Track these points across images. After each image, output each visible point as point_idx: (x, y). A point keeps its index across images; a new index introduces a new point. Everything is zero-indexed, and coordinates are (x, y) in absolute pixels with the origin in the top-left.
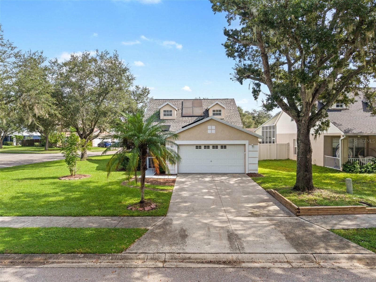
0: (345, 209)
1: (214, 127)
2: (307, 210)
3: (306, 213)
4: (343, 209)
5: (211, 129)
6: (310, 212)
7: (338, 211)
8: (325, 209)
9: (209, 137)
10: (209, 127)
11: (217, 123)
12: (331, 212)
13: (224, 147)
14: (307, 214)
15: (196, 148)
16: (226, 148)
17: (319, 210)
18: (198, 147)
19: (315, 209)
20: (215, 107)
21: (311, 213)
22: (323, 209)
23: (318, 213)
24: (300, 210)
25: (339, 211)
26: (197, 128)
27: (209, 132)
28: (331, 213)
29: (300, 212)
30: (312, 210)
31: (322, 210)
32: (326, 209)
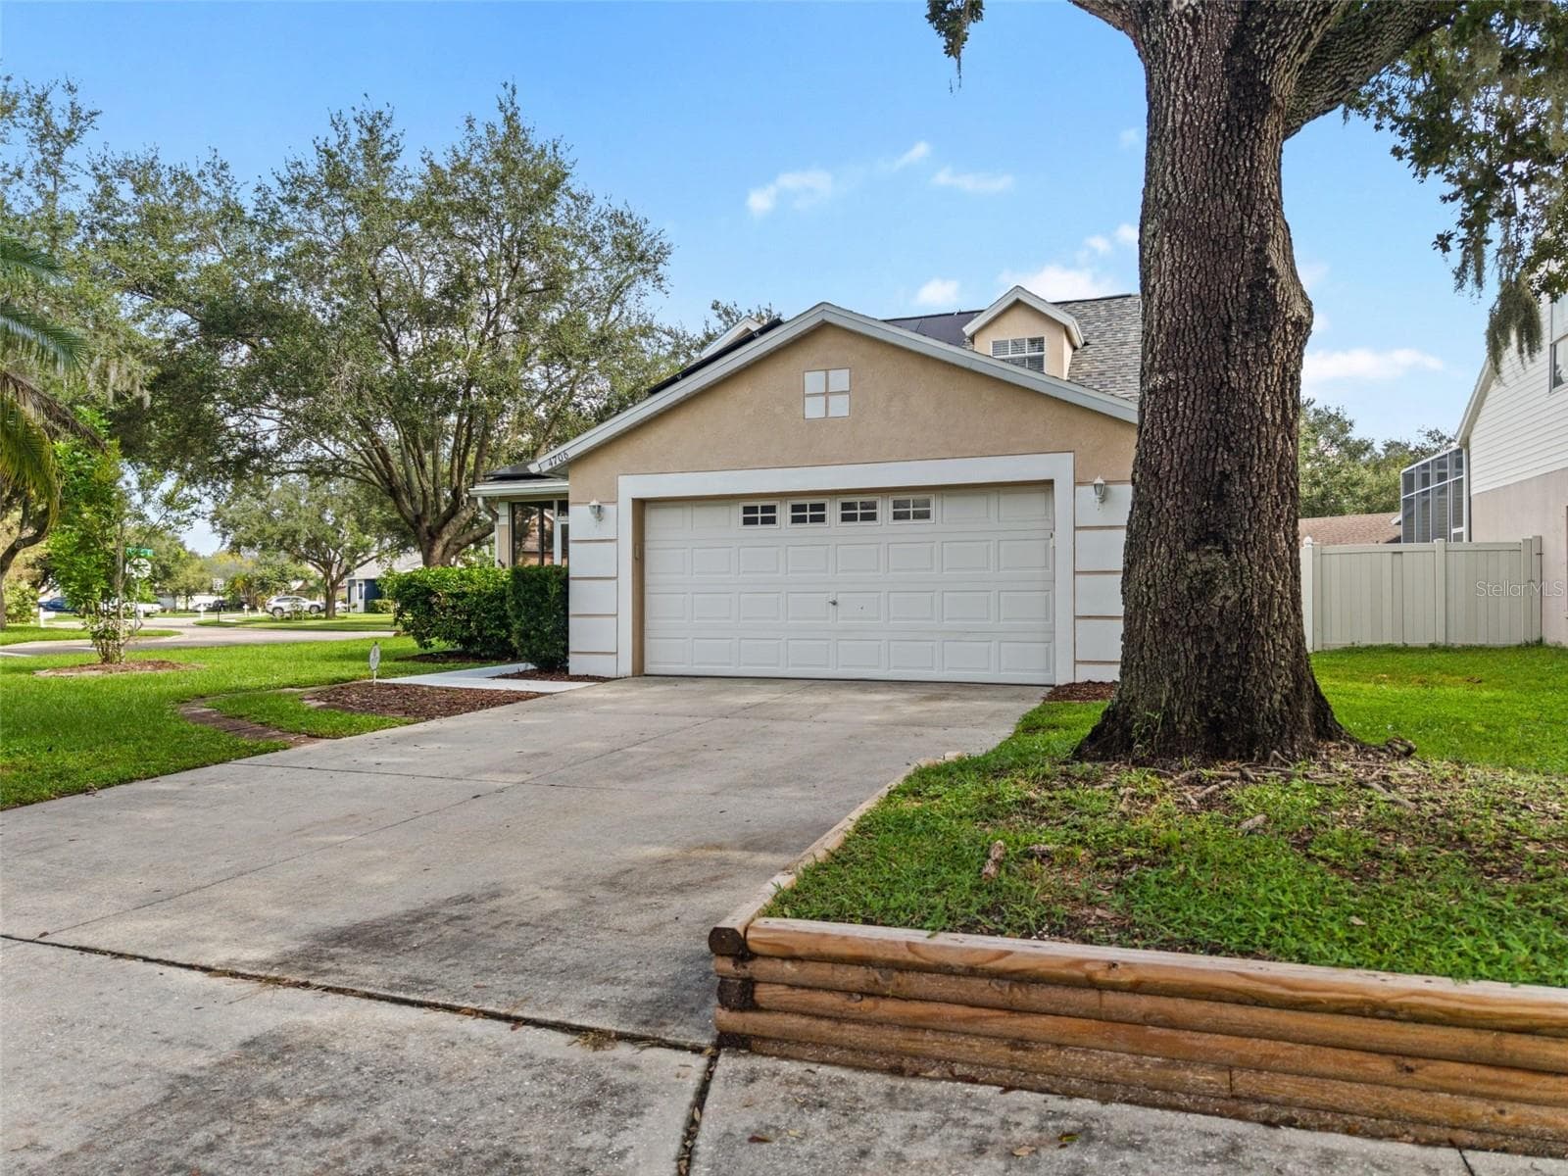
0: (1514, 1044)
1: (841, 379)
2: (855, 976)
3: (839, 1019)
4: (1485, 1041)
5: (827, 394)
6: (889, 1008)
7: (1383, 1067)
8: (1137, 988)
9: (813, 442)
10: (813, 381)
11: (864, 347)
12: (1245, 1064)
14: (852, 1033)
15: (747, 521)
16: (925, 513)
17: (1037, 996)
18: (758, 511)
19: (972, 972)
20: (1005, 322)
21: (914, 1026)
22: (1091, 984)
23: (1020, 1043)
24: (759, 968)
25: (1406, 1058)
26: (742, 391)
27: (814, 409)
28: (1245, 1081)
29: (763, 993)
30: (923, 983)
31: (1089, 997)
32: (1145, 1003)
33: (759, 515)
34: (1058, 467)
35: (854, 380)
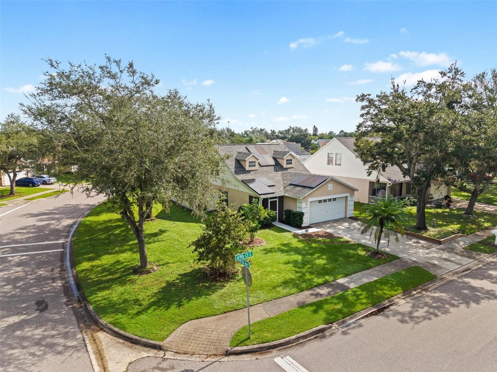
1: (332, 185)
9: (329, 193)
10: (329, 185)
13: (335, 199)
15: (319, 203)
18: (320, 202)
27: (329, 189)
34: (348, 195)
35: (333, 185)
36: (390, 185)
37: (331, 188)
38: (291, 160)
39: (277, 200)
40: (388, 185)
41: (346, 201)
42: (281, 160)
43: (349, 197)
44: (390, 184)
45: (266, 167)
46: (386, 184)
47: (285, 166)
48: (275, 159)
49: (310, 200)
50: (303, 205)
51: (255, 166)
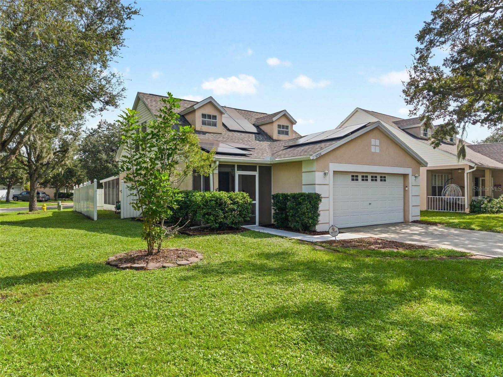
1: (377, 142)
5: (375, 146)
9: (373, 159)
11: (382, 135)
13: (383, 178)
15: (353, 180)
16: (385, 180)
18: (354, 177)
20: (280, 119)
26: (359, 141)
27: (373, 149)
33: (355, 178)
34: (409, 171)
35: (380, 143)
36: (472, 170)
37: (378, 150)
38: (287, 127)
39: (256, 174)
40: (467, 171)
41: (405, 186)
42: (269, 126)
43: (410, 176)
44: (473, 168)
45: (239, 134)
46: (463, 169)
47: (275, 136)
48: (257, 127)
49: (334, 167)
50: (318, 176)
51: (215, 125)
